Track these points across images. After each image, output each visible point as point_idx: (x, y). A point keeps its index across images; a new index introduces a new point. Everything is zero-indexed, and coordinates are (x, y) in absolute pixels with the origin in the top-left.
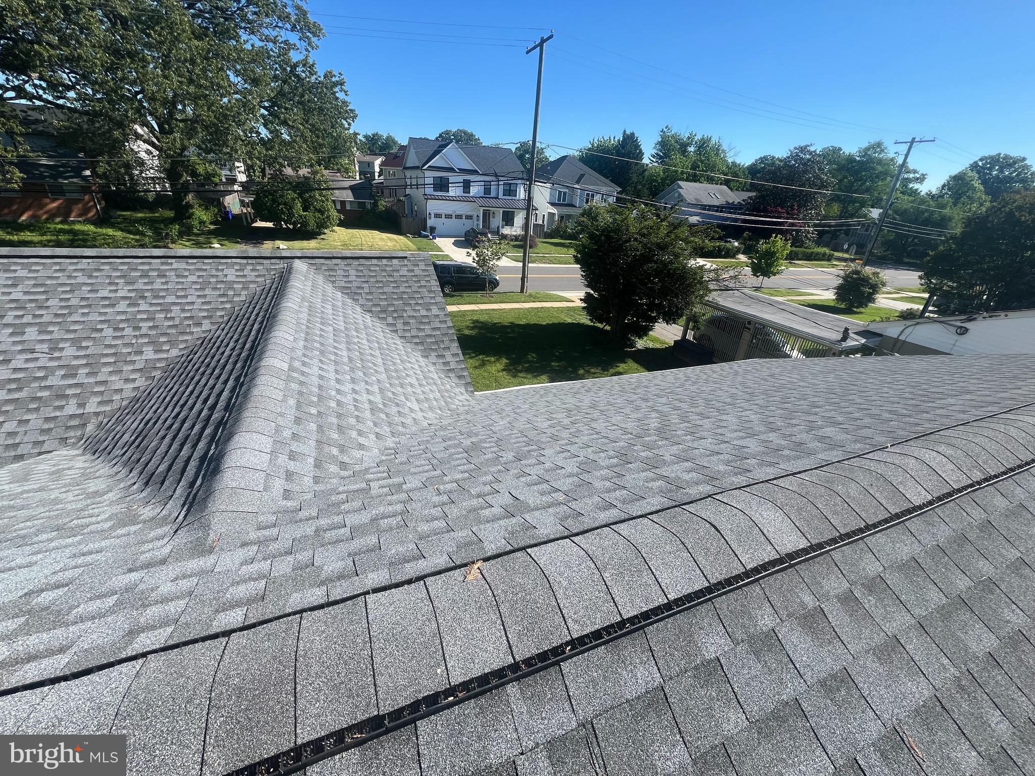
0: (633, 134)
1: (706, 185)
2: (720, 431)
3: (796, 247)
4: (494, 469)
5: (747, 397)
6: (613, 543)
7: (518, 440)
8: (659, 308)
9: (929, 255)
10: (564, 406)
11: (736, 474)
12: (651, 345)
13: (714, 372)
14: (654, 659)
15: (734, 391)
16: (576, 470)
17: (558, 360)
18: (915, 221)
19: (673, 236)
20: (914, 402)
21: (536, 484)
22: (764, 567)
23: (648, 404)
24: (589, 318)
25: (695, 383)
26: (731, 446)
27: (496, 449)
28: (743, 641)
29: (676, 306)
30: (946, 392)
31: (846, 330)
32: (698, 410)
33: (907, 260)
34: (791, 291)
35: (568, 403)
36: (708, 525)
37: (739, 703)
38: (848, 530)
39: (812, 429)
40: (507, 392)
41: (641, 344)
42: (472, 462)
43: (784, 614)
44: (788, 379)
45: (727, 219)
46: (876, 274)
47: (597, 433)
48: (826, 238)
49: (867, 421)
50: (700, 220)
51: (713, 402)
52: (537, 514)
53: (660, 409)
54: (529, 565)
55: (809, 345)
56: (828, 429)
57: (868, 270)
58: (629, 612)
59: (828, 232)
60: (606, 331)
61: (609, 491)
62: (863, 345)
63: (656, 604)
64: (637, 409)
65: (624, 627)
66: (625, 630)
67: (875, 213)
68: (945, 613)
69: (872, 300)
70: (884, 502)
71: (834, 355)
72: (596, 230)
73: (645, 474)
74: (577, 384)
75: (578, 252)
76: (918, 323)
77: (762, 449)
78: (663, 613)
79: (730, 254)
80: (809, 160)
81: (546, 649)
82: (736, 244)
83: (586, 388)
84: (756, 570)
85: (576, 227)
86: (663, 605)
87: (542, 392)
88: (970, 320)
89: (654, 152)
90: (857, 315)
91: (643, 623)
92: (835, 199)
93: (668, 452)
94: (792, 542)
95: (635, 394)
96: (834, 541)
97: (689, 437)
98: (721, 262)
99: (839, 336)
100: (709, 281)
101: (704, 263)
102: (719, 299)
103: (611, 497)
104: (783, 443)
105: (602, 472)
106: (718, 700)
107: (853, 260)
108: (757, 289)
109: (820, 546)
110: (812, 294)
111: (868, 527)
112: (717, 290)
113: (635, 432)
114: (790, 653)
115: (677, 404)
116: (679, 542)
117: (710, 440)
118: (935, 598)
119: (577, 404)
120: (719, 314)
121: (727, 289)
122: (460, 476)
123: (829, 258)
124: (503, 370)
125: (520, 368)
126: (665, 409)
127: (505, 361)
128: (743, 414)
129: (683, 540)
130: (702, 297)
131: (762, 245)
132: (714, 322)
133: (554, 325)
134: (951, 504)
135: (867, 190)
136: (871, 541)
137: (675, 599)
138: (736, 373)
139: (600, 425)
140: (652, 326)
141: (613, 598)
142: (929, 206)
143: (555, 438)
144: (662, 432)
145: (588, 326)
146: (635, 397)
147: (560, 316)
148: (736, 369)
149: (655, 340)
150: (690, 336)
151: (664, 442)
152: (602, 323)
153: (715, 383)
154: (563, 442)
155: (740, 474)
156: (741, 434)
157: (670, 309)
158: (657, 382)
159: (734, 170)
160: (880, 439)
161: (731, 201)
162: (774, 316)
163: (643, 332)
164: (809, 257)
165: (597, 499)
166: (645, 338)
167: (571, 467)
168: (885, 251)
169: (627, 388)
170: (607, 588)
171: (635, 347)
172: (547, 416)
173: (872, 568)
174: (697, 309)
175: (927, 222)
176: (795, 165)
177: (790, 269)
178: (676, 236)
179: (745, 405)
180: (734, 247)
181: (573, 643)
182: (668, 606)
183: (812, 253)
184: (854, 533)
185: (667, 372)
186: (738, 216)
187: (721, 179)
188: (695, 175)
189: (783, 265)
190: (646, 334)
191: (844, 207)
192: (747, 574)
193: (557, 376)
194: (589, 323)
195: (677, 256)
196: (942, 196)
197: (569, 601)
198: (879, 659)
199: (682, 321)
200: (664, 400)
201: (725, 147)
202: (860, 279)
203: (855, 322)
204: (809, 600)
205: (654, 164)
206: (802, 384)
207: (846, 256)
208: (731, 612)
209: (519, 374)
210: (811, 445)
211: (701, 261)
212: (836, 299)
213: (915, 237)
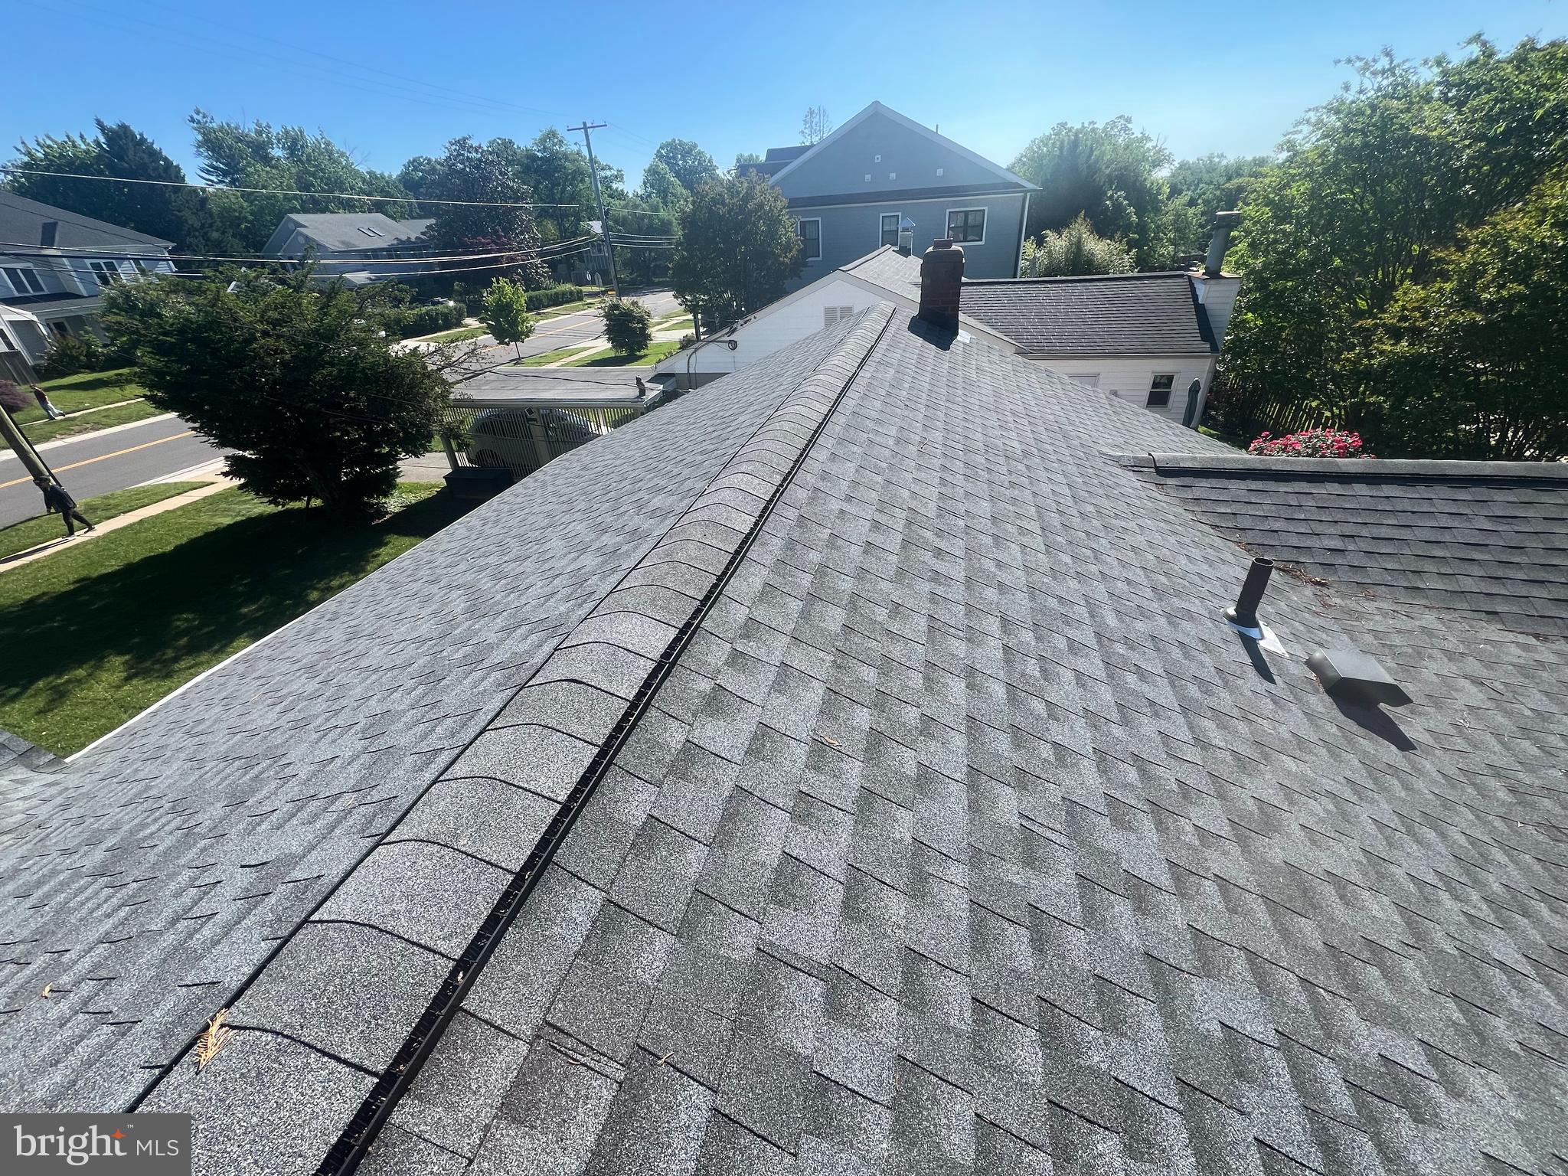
0: (124, 130)
1: (343, 217)
2: (547, 566)
3: (534, 290)
4: (191, 854)
5: (565, 507)
6: (452, 797)
7: (222, 775)
8: (388, 436)
9: (670, 269)
10: (297, 666)
11: (580, 605)
12: (412, 499)
13: (517, 496)
14: (583, 881)
15: (549, 507)
16: (360, 745)
17: (251, 598)
18: (639, 231)
19: (334, 312)
20: (716, 434)
21: (294, 815)
22: (647, 684)
23: (442, 584)
24: (266, 500)
25: (497, 522)
26: (567, 576)
27: (178, 821)
28: (665, 777)
29: (413, 425)
30: (736, 412)
31: (639, 380)
32: (512, 555)
33: (657, 280)
34: (559, 352)
35: (304, 657)
36: (565, 684)
37: (691, 837)
38: (705, 593)
39: (641, 507)
40: (155, 714)
41: (394, 504)
42: (128, 880)
43: (689, 717)
44: (602, 464)
45: (415, 267)
46: (634, 303)
47: (376, 671)
48: (562, 269)
49: (686, 472)
50: (372, 276)
51: (529, 534)
52: (313, 856)
53: (461, 581)
54: (324, 937)
55: (612, 415)
56: (656, 500)
57: (626, 301)
58: (516, 859)
59: (560, 261)
60: (316, 509)
61: (424, 736)
62: (663, 392)
63: (549, 820)
64: (428, 599)
65: (523, 880)
66: (527, 883)
67: (596, 227)
68: (805, 615)
69: (648, 337)
70: (721, 546)
71: (642, 414)
72: (165, 334)
73: (469, 680)
74: (309, 618)
75: (151, 387)
76: (696, 350)
77: (600, 559)
78: (563, 822)
79: (450, 321)
80: (480, 160)
81: (423, 1011)
82: (451, 303)
83: (328, 616)
84: (640, 694)
85: (113, 339)
86: (557, 815)
87: (241, 668)
88: (733, 331)
89: (203, 162)
90: (646, 360)
91: (545, 855)
92: (542, 215)
93: (489, 631)
94: (659, 639)
95: (415, 581)
96: (698, 611)
97: (512, 595)
98: (444, 336)
99: (637, 392)
100: (439, 370)
101: (417, 344)
102: (469, 392)
103: (433, 741)
104: (618, 539)
105: (404, 719)
106: (671, 855)
107: (604, 293)
108: (518, 361)
109: (688, 625)
110: (585, 349)
111: (720, 579)
112: (461, 381)
113: (435, 635)
114: (712, 749)
115: (483, 562)
116: (539, 730)
117: (540, 584)
118: (795, 606)
119: (322, 649)
120: (485, 413)
121: (476, 374)
122: (108, 924)
123: (579, 296)
124: (128, 679)
125: (170, 653)
126: (469, 577)
127: (118, 661)
128: (567, 530)
129: (543, 723)
130: (444, 396)
131: (488, 298)
132: (483, 427)
133: (194, 543)
134: (772, 516)
135: (573, 198)
136: (729, 590)
137: (569, 797)
138: (544, 485)
139: (377, 656)
140: (395, 469)
141: (488, 863)
142: (643, 210)
143: (301, 725)
144: (476, 610)
145: (272, 517)
146: (416, 586)
147: (200, 520)
148: (543, 478)
149: (413, 488)
150: (463, 460)
151: (482, 622)
152: (300, 500)
153: (522, 509)
154: (320, 720)
155: (585, 602)
156: (573, 555)
157: (406, 433)
158: (443, 547)
159: (374, 184)
160: (700, 485)
161: (404, 238)
162: (552, 392)
163: (387, 483)
164: (558, 300)
165: (409, 760)
166: (396, 493)
167: (350, 745)
168: (631, 274)
169: (401, 578)
170: (473, 857)
171: (387, 513)
172: (269, 702)
173: (740, 614)
174: (448, 418)
175: (651, 230)
176: (464, 169)
177: (541, 322)
178: (340, 311)
179: (566, 518)
180: (450, 309)
181: (462, 964)
182: (566, 809)
183: (556, 294)
184: (711, 592)
185: (455, 525)
186: (431, 260)
187: (364, 203)
188: (315, 201)
189: (531, 319)
190: (394, 486)
191: (558, 224)
192: (633, 705)
193: (261, 627)
194: (272, 509)
195: (362, 344)
196: (649, 196)
197: (423, 921)
198: (780, 692)
199: (437, 441)
200: (462, 567)
201: (337, 146)
202: (622, 314)
203: (643, 368)
204: (705, 686)
205: (217, 186)
206: (618, 462)
207: (595, 289)
208: (639, 758)
209: (176, 666)
210: (645, 526)
211: (410, 344)
212: (614, 347)
213: (651, 250)
